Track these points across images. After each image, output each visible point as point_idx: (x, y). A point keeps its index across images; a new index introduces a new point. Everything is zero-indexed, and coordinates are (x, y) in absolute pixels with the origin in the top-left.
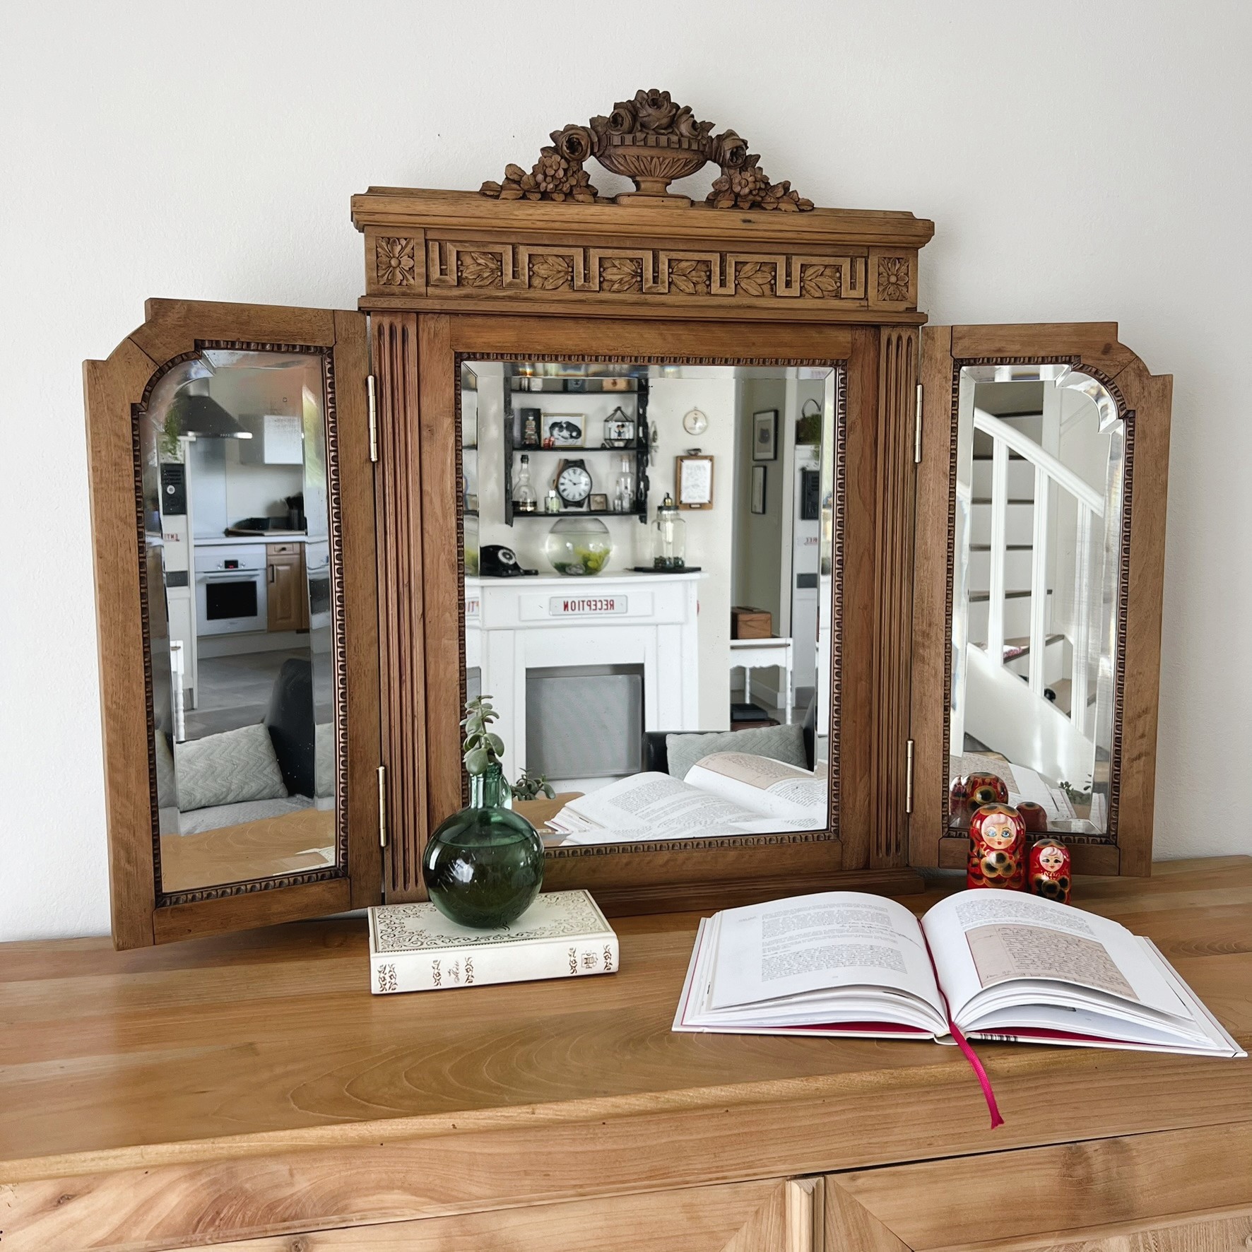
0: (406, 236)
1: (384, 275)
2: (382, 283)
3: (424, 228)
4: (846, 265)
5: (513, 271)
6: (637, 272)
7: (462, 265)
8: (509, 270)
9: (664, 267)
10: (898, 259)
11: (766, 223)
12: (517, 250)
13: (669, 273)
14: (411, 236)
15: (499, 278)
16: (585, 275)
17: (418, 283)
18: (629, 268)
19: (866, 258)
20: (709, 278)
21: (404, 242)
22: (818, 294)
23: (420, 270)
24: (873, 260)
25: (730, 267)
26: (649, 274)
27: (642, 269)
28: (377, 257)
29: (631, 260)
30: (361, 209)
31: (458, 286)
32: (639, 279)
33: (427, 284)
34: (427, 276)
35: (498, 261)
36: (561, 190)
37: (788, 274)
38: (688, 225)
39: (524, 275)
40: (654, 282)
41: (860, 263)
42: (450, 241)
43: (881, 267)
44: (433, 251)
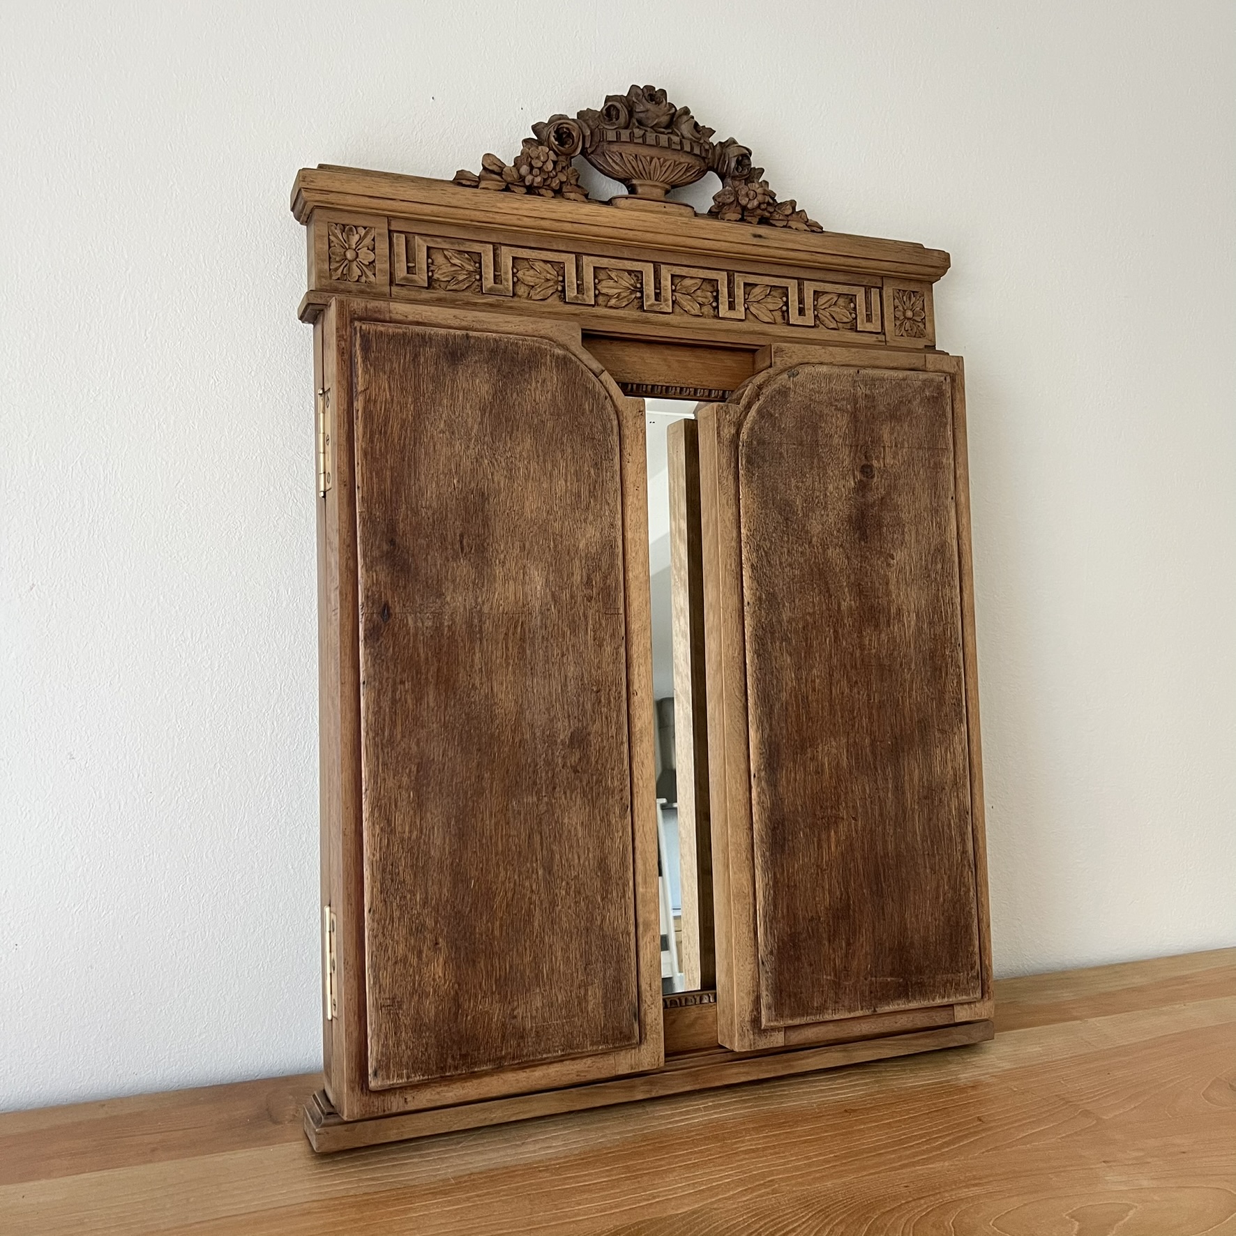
0: (365, 225)
1: (336, 269)
2: (334, 278)
3: (388, 217)
4: (860, 294)
5: (495, 276)
6: (636, 287)
7: (432, 263)
8: (489, 273)
9: (666, 283)
10: (913, 292)
11: (776, 240)
12: (498, 252)
13: (673, 291)
14: (371, 225)
15: (477, 283)
16: (578, 285)
17: (379, 280)
18: (627, 281)
19: (881, 289)
20: (716, 299)
21: (362, 232)
22: (833, 325)
23: (383, 265)
24: (888, 291)
25: (739, 288)
26: (650, 289)
27: (642, 284)
28: (330, 247)
29: (630, 272)
30: (312, 186)
31: (427, 288)
32: (638, 295)
33: (391, 282)
34: (391, 274)
35: (475, 263)
36: (549, 185)
37: (801, 301)
38: (693, 235)
39: (507, 280)
40: (656, 300)
41: (875, 294)
42: (419, 234)
43: (896, 300)
44: (398, 245)
